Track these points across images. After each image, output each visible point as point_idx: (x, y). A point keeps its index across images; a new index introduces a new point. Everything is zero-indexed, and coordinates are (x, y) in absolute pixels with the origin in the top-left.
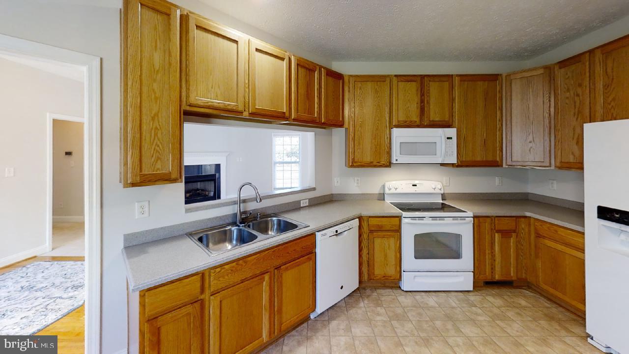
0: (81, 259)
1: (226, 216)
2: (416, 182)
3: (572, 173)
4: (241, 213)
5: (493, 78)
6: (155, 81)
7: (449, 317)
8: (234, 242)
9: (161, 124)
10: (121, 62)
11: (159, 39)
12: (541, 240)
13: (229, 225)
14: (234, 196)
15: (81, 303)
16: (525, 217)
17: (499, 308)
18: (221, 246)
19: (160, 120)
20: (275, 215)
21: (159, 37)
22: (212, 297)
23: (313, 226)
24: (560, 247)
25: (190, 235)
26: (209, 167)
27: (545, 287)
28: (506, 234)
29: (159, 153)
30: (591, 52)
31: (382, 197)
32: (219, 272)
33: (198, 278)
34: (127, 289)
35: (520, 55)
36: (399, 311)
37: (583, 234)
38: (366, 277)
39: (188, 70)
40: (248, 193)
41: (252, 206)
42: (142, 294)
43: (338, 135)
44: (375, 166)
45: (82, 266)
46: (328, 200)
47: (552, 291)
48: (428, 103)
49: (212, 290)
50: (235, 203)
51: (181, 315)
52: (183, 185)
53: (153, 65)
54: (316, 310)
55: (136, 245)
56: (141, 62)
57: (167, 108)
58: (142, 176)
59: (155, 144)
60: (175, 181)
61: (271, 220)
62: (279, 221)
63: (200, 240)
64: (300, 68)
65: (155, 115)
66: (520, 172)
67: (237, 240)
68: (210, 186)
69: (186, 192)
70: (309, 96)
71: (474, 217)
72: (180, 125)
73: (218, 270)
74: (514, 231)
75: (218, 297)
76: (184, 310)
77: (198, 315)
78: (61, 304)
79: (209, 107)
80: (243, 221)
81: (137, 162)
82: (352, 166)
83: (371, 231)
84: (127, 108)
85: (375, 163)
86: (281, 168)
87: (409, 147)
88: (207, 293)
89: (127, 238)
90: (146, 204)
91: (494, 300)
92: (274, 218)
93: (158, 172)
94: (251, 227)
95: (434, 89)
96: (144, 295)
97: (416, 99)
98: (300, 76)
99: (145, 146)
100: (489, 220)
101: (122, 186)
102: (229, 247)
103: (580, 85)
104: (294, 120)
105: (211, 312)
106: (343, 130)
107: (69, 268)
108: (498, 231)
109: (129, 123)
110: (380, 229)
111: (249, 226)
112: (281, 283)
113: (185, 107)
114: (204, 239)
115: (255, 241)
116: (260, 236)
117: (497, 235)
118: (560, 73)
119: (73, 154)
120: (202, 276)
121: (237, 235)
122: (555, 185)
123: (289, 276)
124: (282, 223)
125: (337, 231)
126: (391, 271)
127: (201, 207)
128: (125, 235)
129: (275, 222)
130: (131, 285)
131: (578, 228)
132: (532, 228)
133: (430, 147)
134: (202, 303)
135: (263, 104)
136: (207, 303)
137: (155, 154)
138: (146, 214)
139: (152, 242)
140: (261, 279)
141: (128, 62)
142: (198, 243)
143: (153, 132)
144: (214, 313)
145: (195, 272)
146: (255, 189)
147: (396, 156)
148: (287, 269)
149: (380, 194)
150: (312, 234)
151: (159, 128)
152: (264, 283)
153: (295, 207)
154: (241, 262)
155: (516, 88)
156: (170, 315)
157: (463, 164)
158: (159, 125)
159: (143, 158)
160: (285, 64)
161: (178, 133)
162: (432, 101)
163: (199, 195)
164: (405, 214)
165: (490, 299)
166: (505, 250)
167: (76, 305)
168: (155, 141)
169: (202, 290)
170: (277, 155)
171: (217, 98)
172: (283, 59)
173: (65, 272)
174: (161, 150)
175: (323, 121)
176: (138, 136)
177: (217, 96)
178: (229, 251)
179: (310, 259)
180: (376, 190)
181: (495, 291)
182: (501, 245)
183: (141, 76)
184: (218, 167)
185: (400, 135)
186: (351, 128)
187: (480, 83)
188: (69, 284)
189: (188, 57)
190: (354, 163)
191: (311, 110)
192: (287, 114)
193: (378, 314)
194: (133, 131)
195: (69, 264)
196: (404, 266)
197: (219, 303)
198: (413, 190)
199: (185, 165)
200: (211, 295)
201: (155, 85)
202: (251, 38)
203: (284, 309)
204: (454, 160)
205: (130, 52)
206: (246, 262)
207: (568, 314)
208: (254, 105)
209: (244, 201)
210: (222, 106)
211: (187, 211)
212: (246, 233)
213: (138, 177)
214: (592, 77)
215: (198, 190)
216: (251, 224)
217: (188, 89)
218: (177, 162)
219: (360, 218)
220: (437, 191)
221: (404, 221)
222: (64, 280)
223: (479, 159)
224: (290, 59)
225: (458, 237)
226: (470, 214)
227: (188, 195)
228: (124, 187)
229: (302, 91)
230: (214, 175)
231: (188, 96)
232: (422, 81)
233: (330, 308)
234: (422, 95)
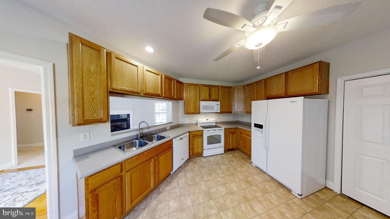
0: (43, 167)
1: (133, 136)
2: (208, 119)
3: (248, 115)
4: (140, 134)
5: (230, 88)
6: (91, 77)
7: (217, 164)
8: (137, 147)
9: (96, 96)
10: (68, 67)
11: (94, 60)
12: (242, 135)
13: (134, 140)
14: (137, 127)
15: (43, 192)
16: (238, 128)
17: (231, 158)
18: (130, 149)
19: (95, 95)
20: (156, 134)
21: (94, 58)
22: (126, 173)
23: (171, 137)
24: (246, 136)
25: (114, 146)
26: (123, 116)
27: (242, 149)
28: (233, 133)
29: (95, 109)
30: (253, 83)
31: (197, 124)
32: (130, 161)
33: (119, 165)
34: (77, 178)
35: (237, 82)
36: (202, 165)
37: (251, 132)
38: (191, 154)
39: (111, 74)
40: (143, 125)
41: (145, 131)
42: (86, 179)
43: (181, 103)
44: (194, 114)
45: (43, 171)
46: (178, 126)
47: (244, 150)
48: (212, 93)
49: (126, 170)
50: (137, 130)
51: (110, 185)
52: (110, 123)
53: (90, 71)
54: (173, 170)
55: (81, 155)
56: (82, 68)
57: (100, 90)
58: (84, 120)
59: (92, 105)
60: (105, 122)
61: (154, 136)
62: (158, 136)
63: (120, 148)
64: (166, 79)
65: (92, 92)
66: (236, 115)
67: (138, 146)
68: (125, 124)
69: (111, 127)
70: (170, 88)
71: (225, 129)
72: (107, 97)
73: (129, 160)
74: (235, 132)
75: (130, 173)
76: (112, 183)
77: (119, 183)
78: (27, 195)
79: (123, 90)
80: (141, 138)
81: (81, 114)
82: (186, 114)
83: (193, 137)
84: (73, 88)
85: (194, 113)
86: (158, 115)
87: (205, 107)
88: (124, 171)
89: (75, 152)
90: (88, 134)
91: (230, 155)
92: (155, 135)
93: (95, 118)
94: (145, 139)
95: (213, 89)
96: (88, 179)
97: (208, 92)
98: (166, 82)
99: (86, 106)
100: (228, 130)
101: (72, 126)
102: (135, 149)
103: (251, 91)
104: (164, 97)
105: (126, 180)
106: (183, 102)
107: (32, 173)
108: (231, 133)
109: (75, 95)
110: (196, 135)
111: (144, 139)
112: (159, 162)
113: (110, 90)
114: (122, 147)
115: (147, 145)
116: (149, 143)
117: (230, 134)
118: (246, 88)
119: (33, 110)
120: (121, 164)
121: (139, 143)
122: (245, 118)
123: (162, 158)
124: (159, 137)
125: (181, 138)
126: (200, 150)
127: (120, 133)
128: (74, 150)
129: (156, 137)
130: (79, 175)
131: (250, 130)
132: (239, 131)
133: (212, 107)
134: (121, 177)
135: (150, 90)
136: (124, 176)
137: (92, 110)
138: (88, 139)
139: (92, 152)
140: (150, 161)
141: (74, 68)
142: (119, 149)
143: (91, 101)
144: (127, 181)
145: (117, 163)
146: (147, 124)
147: (202, 110)
148: (161, 155)
149: (196, 123)
150: (171, 140)
151: (95, 98)
152: (151, 162)
153: (165, 130)
154: (141, 155)
155: (236, 91)
156: (104, 186)
157: (221, 113)
158: (95, 97)
159: (85, 112)
160: (160, 77)
161: (106, 100)
162: (213, 93)
163: (119, 127)
164: (204, 130)
165: (229, 155)
166: (232, 139)
167: (39, 193)
168: (92, 104)
169: (121, 171)
170: (156, 110)
171: (127, 87)
172: (159, 75)
173: (30, 176)
174: (96, 108)
175: (175, 98)
176: (81, 101)
177: (127, 86)
178: (135, 151)
179: (170, 150)
180: (195, 122)
181: (230, 152)
182: (232, 137)
183: (82, 74)
184: (128, 115)
185: (202, 103)
186: (186, 101)
187: (226, 89)
188: (33, 182)
189: (111, 69)
190: (187, 113)
191: (170, 93)
192: (161, 95)
193: (196, 167)
194: (78, 99)
195: (32, 171)
196: (204, 148)
197: (130, 175)
198: (207, 121)
199: (110, 114)
200: (126, 172)
201: (92, 79)
202: (144, 66)
203: (160, 172)
204: (219, 111)
205: (74, 63)
206: (143, 155)
207: (247, 156)
208: (146, 91)
209: (142, 129)
210: (130, 90)
211: (112, 135)
212: (143, 143)
213: (82, 121)
214: (254, 89)
215: (118, 125)
216: (145, 138)
217: (111, 82)
218: (106, 113)
219: (189, 132)
220: (214, 121)
221: (204, 132)
222: (29, 181)
223: (226, 111)
224: (162, 76)
225: (220, 136)
226: (223, 128)
227: (113, 128)
228: (73, 126)
229: (167, 87)
230: (127, 119)
231: (111, 85)
232: (210, 87)
233: (179, 168)
234: (210, 91)
